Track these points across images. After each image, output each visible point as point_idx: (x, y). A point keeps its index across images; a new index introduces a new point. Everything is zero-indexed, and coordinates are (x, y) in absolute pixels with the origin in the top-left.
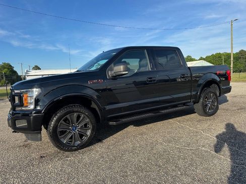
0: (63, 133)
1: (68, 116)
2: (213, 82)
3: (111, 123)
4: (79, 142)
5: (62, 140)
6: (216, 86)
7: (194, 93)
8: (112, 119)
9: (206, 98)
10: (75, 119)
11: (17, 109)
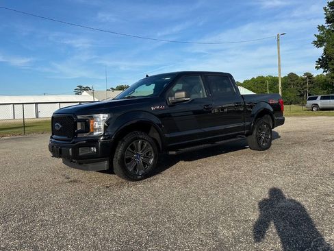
0: (129, 160)
1: (134, 143)
2: (265, 111)
3: (171, 153)
4: (142, 171)
5: (129, 168)
6: (269, 116)
7: (248, 123)
8: (172, 149)
9: (260, 129)
10: (140, 147)
11: (80, 135)
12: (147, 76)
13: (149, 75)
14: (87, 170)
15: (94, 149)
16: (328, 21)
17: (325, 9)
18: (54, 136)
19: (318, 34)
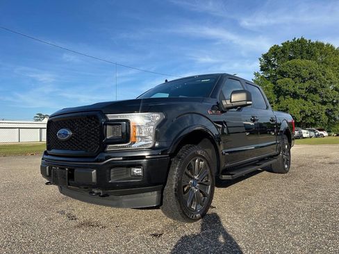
1: (192, 162)
3: (224, 177)
4: (200, 206)
11: (110, 148)
12: (166, 81)
13: (168, 81)
14: (118, 206)
15: (137, 171)
16: (262, 70)
17: (260, 59)
18: (53, 151)
19: (254, 79)
